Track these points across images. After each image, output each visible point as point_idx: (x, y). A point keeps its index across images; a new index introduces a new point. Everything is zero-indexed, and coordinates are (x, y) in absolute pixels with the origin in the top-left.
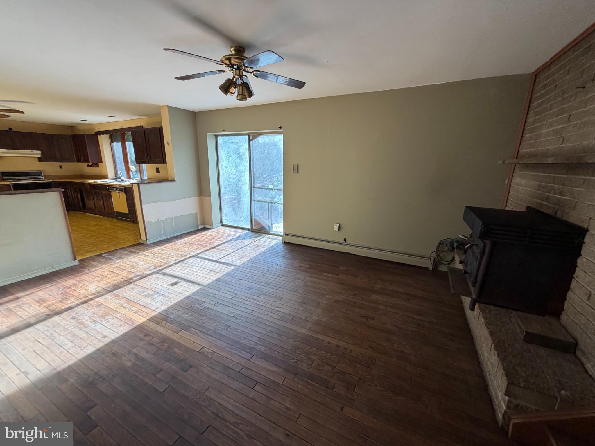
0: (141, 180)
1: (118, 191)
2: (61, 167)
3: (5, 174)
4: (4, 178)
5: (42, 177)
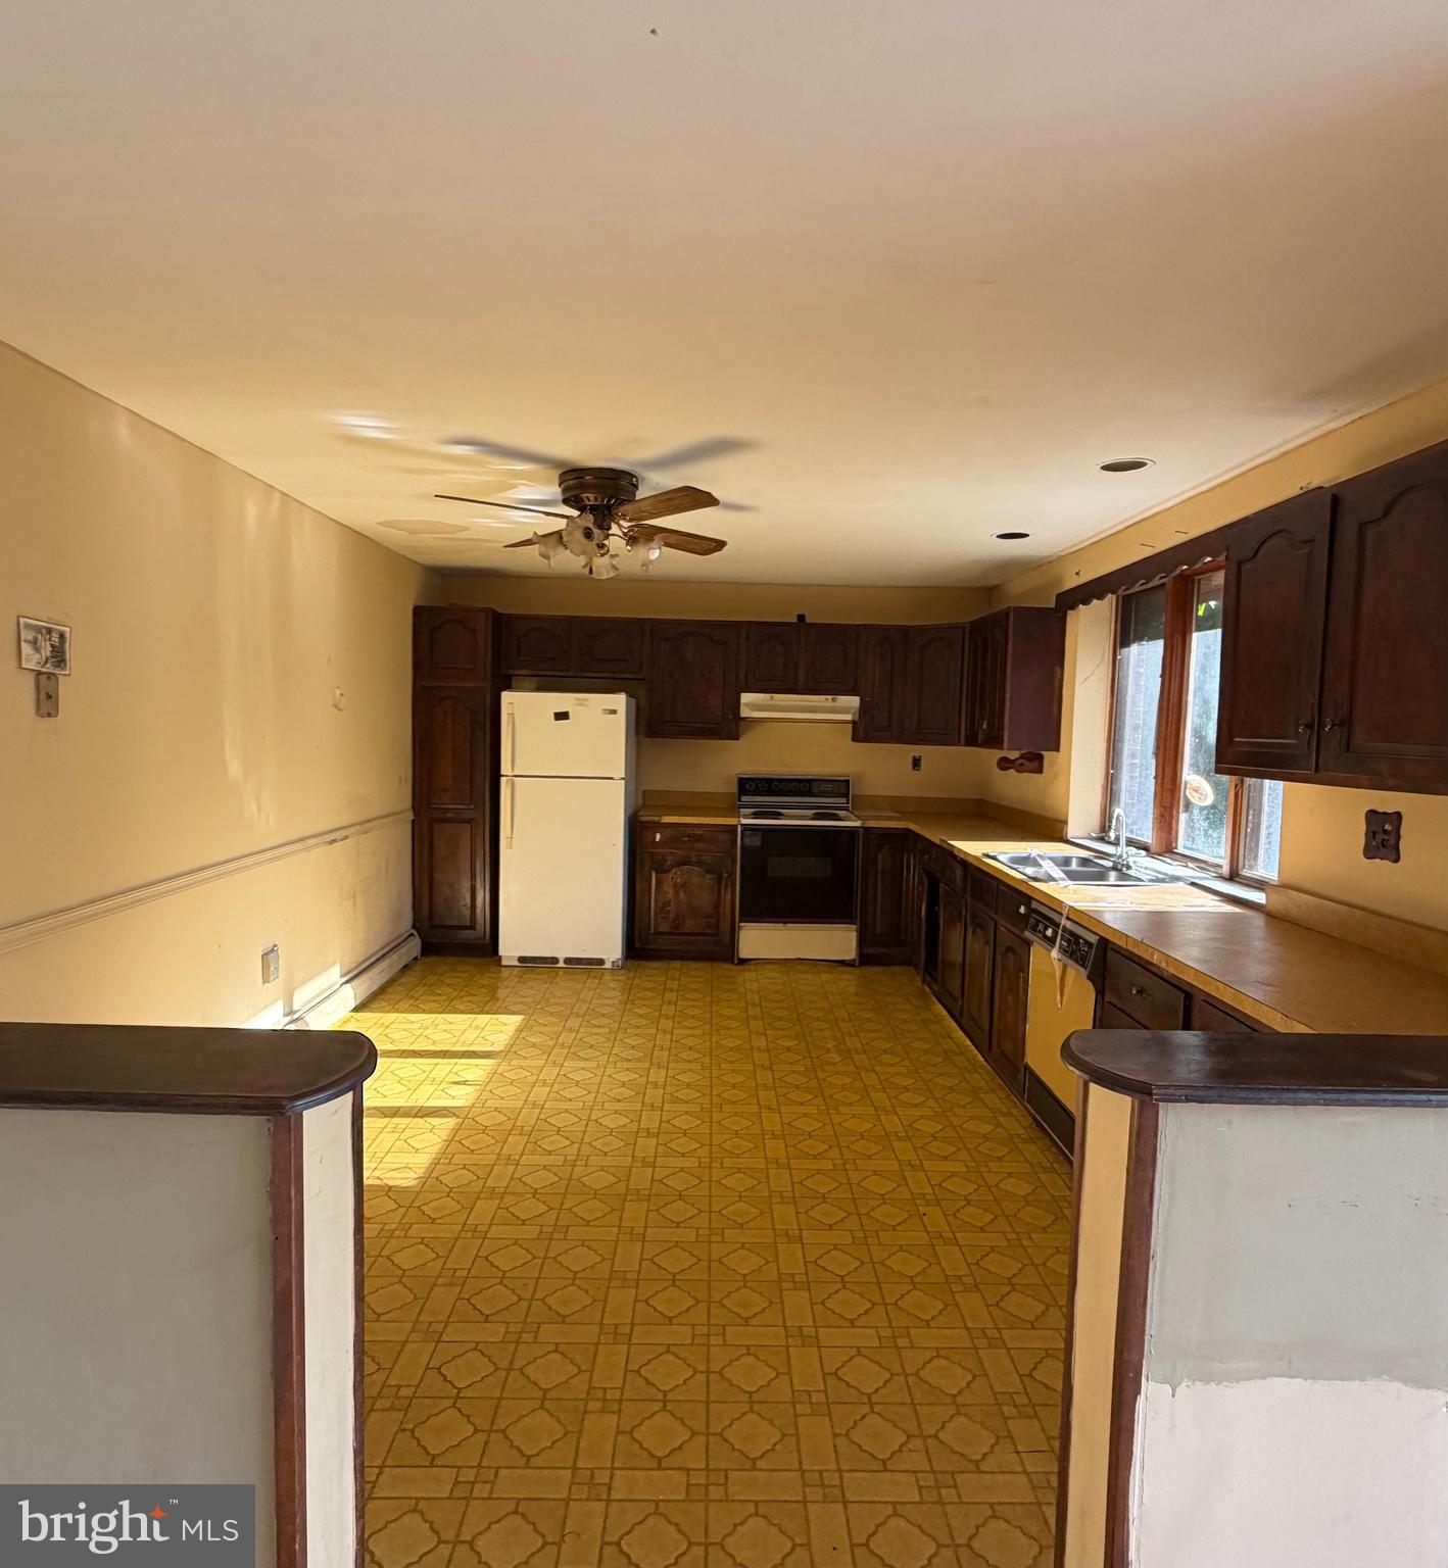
0: (1233, 877)
1: (1063, 951)
2: (916, 763)
3: (749, 786)
4: (744, 798)
5: (848, 803)
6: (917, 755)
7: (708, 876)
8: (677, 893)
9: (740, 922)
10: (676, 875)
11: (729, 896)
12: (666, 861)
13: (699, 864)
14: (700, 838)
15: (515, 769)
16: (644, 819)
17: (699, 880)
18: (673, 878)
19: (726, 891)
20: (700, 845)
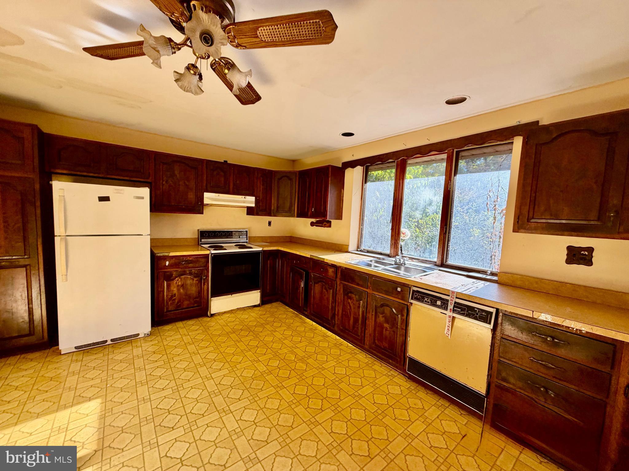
2: (270, 223)
3: (204, 234)
4: (203, 240)
5: (247, 240)
6: (270, 221)
7: (195, 279)
8: (178, 290)
9: (211, 298)
10: (178, 282)
11: (206, 286)
12: (172, 275)
13: (190, 274)
14: (191, 262)
15: (67, 231)
16: (159, 255)
17: (190, 282)
18: (176, 283)
19: (204, 284)
20: (191, 265)
